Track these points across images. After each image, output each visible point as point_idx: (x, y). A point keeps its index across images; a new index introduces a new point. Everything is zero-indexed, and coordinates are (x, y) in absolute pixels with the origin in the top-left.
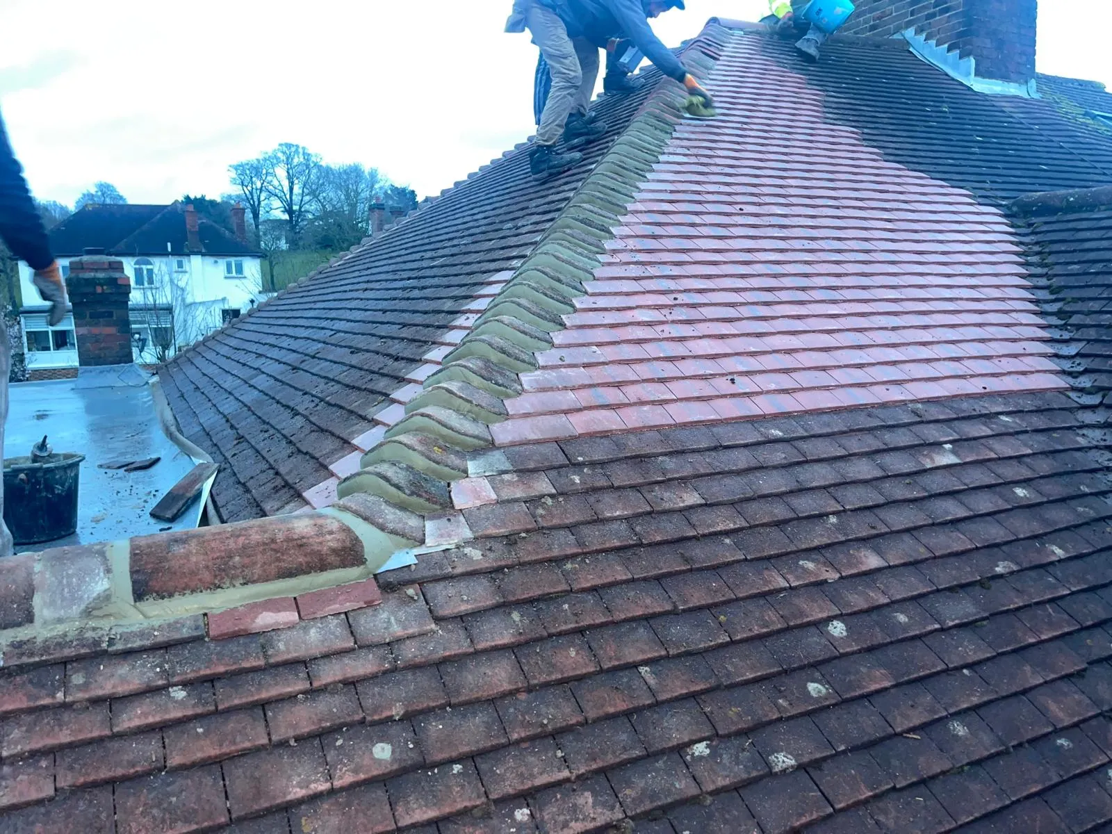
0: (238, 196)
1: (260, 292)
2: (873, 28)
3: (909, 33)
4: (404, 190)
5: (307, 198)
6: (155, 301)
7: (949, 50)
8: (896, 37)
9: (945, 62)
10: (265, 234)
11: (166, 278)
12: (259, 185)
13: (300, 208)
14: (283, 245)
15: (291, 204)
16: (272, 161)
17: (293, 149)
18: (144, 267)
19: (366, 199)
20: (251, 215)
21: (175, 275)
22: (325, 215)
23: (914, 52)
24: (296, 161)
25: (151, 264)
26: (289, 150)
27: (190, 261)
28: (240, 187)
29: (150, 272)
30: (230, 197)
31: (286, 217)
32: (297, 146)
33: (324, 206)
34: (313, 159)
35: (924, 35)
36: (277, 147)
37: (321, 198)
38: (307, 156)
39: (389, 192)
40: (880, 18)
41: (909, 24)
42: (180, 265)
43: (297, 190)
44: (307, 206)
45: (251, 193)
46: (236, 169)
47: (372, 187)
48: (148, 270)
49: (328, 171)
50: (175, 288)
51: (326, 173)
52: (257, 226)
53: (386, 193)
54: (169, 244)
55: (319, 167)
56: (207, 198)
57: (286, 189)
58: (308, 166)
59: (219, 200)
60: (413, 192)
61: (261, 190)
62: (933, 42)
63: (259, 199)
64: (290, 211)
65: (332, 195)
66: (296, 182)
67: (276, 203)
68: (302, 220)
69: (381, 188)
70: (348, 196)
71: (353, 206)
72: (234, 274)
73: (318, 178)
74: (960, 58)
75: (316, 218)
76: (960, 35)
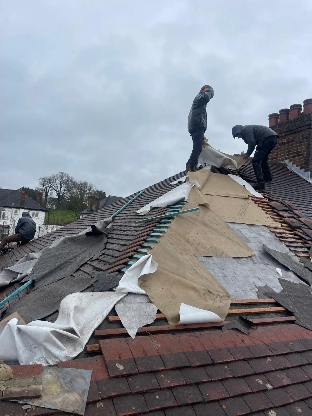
0: (41, 189)
1: (43, 224)
2: (274, 158)
3: (287, 161)
4: (101, 192)
5: (66, 192)
6: (3, 224)
7: (301, 168)
8: (282, 162)
9: (300, 173)
10: (48, 203)
11: (10, 217)
12: (49, 185)
13: (63, 195)
14: (55, 207)
15: (60, 193)
16: (56, 178)
17: (64, 174)
18: (2, 211)
19: (87, 194)
20: (45, 196)
21: (13, 215)
22: (71, 198)
23: (289, 168)
24: (64, 178)
25: (5, 210)
26: (62, 175)
27: (19, 211)
28: (42, 186)
29: (4, 213)
30: (38, 189)
31: (57, 197)
32: (65, 174)
33: (72, 195)
34: (71, 178)
35: (292, 163)
36: (58, 173)
37: (71, 192)
38: (68, 177)
39: (96, 192)
40: (276, 155)
41: (286, 159)
42: (16, 212)
43: (63, 188)
44: (65, 195)
45: (46, 188)
46: (42, 180)
47: (90, 190)
48: (3, 212)
49: (75, 183)
50: (12, 220)
51: (74, 184)
52: (46, 200)
53: (95, 193)
54: (13, 204)
55: (72, 181)
56: (30, 188)
57: (59, 188)
58: (68, 181)
59: (34, 189)
60: (105, 193)
61: (50, 187)
62: (295, 165)
63: (48, 190)
64: (59, 195)
65: (75, 191)
66: (63, 186)
67: (54, 192)
68: (63, 199)
69: (93, 191)
70: (81, 192)
71: (82, 196)
72: (35, 217)
73: (71, 185)
74: (305, 172)
75: (68, 199)
76: (305, 164)
